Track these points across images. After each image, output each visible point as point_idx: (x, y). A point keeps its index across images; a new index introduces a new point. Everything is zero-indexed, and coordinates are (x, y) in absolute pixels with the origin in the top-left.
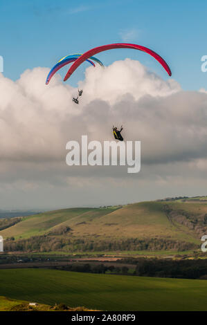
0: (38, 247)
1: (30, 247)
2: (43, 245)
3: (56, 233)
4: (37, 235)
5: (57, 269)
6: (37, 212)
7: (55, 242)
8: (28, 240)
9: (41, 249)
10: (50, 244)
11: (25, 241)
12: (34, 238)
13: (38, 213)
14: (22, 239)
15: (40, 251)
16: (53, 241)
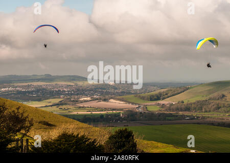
0: (201, 109)
1: (195, 109)
2: (205, 107)
3: (214, 99)
4: (200, 100)
5: (214, 125)
6: (201, 82)
7: (213, 105)
8: (194, 103)
9: (203, 110)
10: (210, 106)
11: (191, 104)
12: (198, 102)
13: (202, 84)
14: (189, 102)
15: (202, 112)
16: (212, 104)
